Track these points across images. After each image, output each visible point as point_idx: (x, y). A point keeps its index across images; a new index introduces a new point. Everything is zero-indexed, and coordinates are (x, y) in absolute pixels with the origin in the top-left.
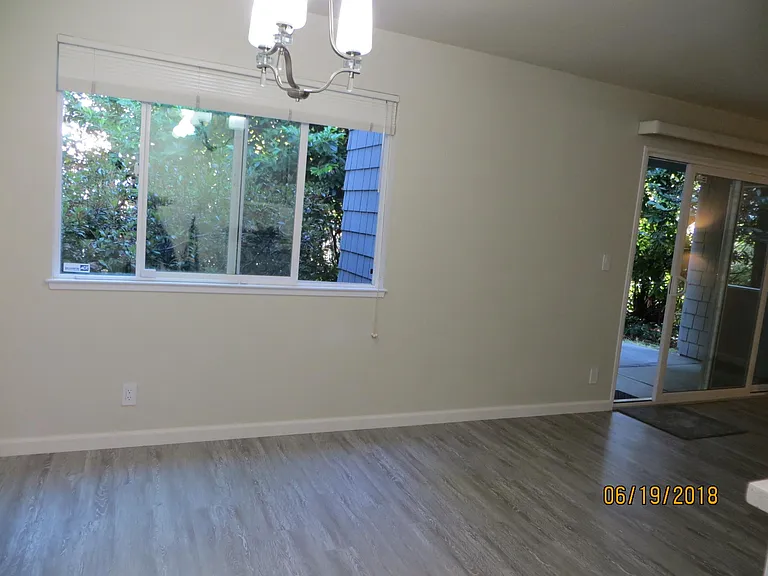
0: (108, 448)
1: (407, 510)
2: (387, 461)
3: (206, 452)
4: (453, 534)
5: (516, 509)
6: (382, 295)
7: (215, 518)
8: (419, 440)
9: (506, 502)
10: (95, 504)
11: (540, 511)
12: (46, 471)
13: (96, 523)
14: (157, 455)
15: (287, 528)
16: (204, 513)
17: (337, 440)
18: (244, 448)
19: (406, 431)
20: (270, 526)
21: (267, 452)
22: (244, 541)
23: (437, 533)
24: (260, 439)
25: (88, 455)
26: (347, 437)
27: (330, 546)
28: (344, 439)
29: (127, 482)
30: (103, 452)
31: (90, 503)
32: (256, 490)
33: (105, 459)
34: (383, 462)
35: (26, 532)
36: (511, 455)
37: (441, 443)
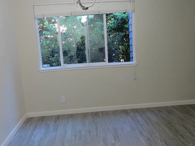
0: (59, 114)
1: (141, 133)
2: (139, 118)
3: (84, 115)
4: (154, 140)
5: (180, 134)
6: (136, 65)
7: (83, 133)
8: (152, 112)
9: (177, 131)
10: (53, 129)
11: (188, 134)
12: (44, 120)
13: (52, 133)
14: (72, 116)
15: (102, 136)
16: (80, 132)
17: (125, 112)
18: (96, 114)
19: (149, 109)
20: (97, 135)
21: (102, 115)
22: (89, 139)
23: (149, 139)
24: (101, 112)
25: (54, 116)
26: (128, 111)
27: (113, 142)
28: (127, 112)
29: (62, 123)
30: (58, 116)
31: (52, 128)
32: (96, 126)
33: (58, 117)
34: (138, 118)
35: (36, 135)
36: (185, 116)
37: (160, 112)
